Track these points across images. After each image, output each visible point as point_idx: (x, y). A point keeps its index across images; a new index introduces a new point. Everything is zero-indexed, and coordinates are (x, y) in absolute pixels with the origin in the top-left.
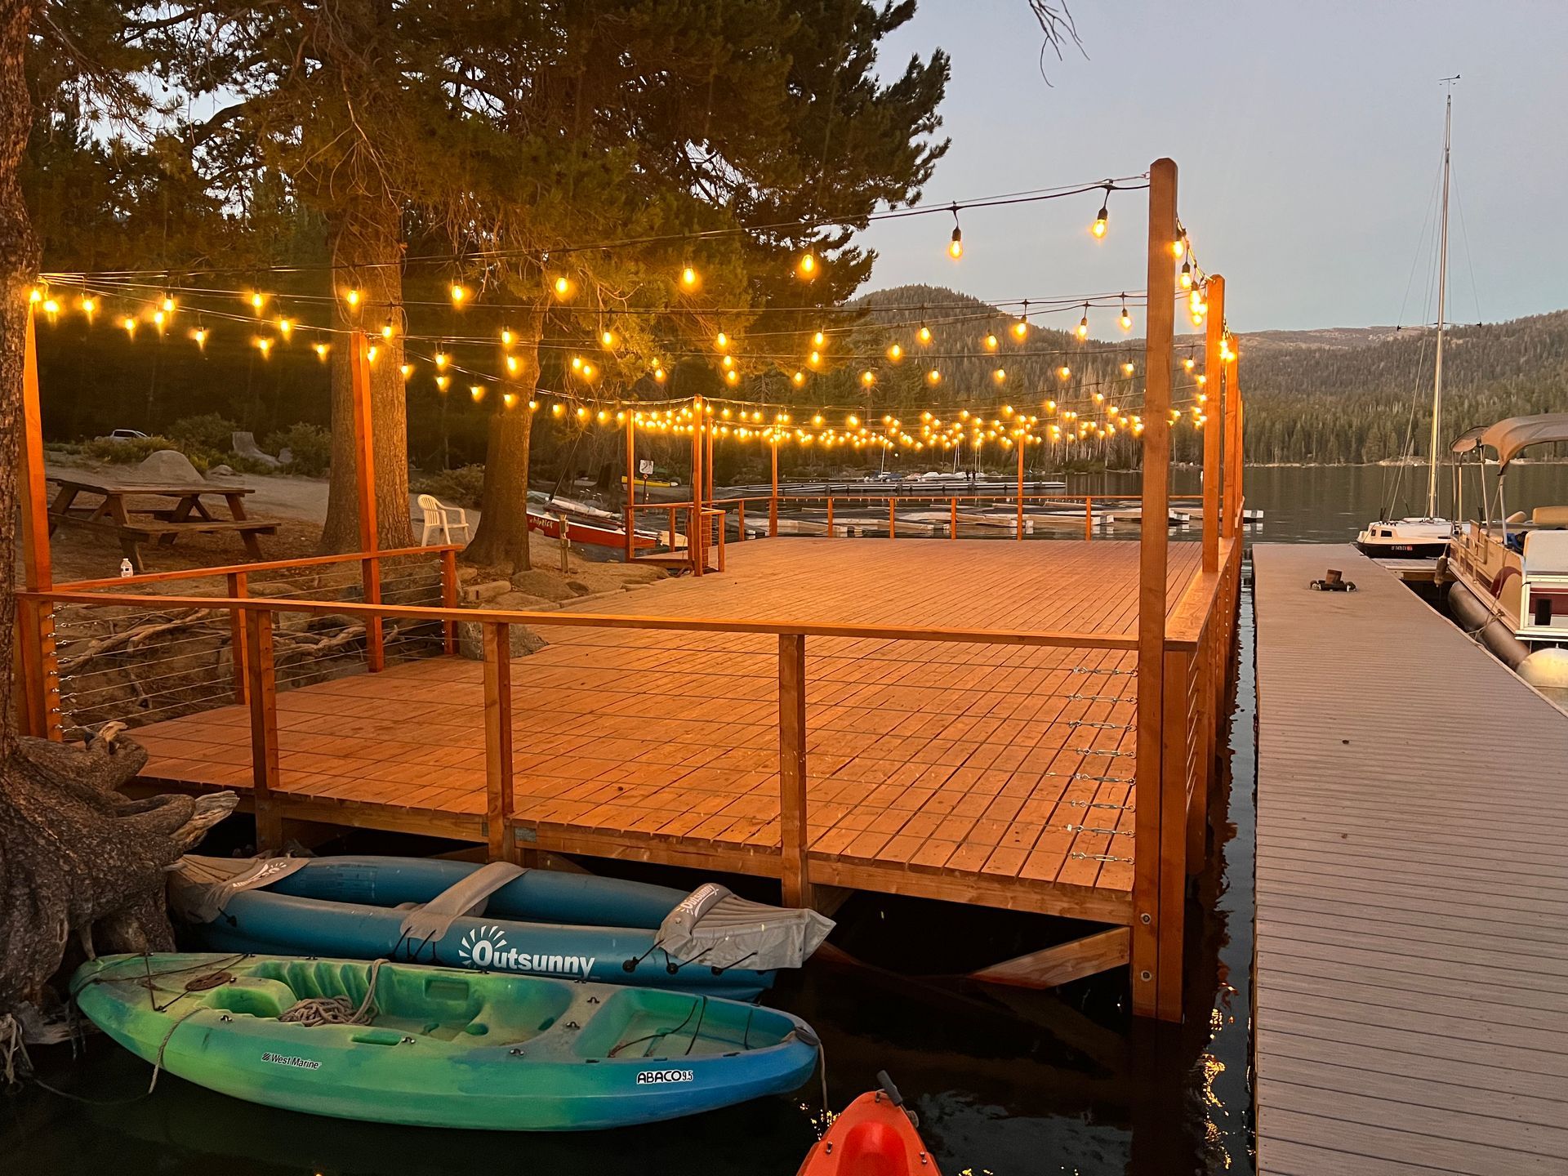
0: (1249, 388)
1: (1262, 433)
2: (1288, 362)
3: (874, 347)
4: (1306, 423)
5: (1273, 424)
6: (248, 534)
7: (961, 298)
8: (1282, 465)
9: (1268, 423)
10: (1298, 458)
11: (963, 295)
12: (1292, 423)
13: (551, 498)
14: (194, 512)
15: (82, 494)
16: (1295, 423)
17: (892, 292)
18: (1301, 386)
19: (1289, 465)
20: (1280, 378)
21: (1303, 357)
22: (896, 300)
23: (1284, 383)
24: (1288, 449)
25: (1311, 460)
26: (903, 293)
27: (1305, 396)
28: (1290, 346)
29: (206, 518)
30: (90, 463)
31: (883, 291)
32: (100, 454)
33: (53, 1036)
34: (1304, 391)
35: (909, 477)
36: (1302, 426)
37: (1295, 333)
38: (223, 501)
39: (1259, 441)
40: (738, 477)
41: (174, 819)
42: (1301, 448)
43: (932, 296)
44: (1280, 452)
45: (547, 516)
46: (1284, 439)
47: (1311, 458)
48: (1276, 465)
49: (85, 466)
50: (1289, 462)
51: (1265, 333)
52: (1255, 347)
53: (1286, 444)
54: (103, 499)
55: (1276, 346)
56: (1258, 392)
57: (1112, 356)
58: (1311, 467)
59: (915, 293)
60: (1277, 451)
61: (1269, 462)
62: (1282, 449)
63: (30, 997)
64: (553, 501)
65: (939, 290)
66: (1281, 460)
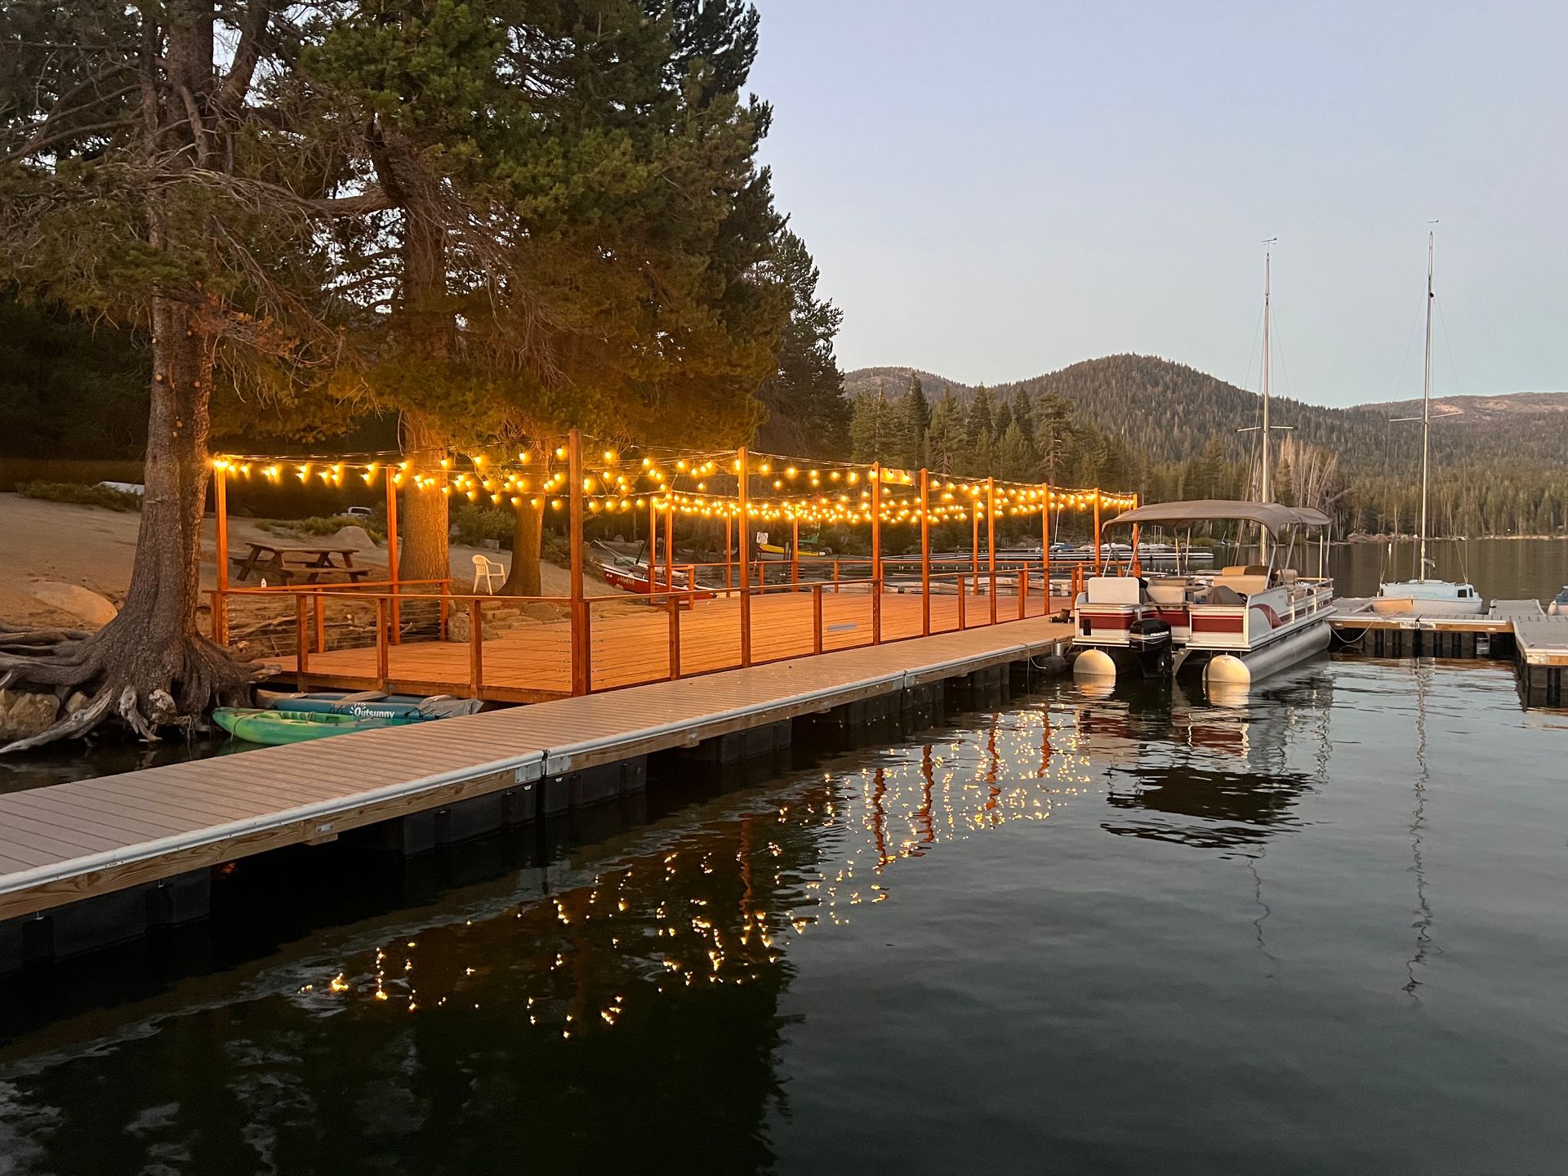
0: (1495, 455)
1: (1503, 503)
2: (1542, 426)
3: (1058, 419)
4: (1555, 492)
5: (1517, 494)
6: (354, 576)
7: (1172, 366)
8: (1528, 537)
9: (1511, 492)
10: (1546, 530)
11: (1173, 363)
12: (1539, 492)
13: (637, 562)
14: (326, 563)
15: (263, 552)
16: (1543, 491)
17: (1099, 361)
18: (1558, 451)
19: (1535, 537)
20: (1532, 444)
21: (1559, 421)
22: (1102, 369)
23: (1536, 449)
24: (1535, 519)
25: (1561, 532)
26: (1109, 363)
27: (1562, 463)
28: (1545, 409)
29: (332, 566)
30: (300, 535)
31: (1090, 361)
32: (308, 529)
33: (204, 728)
34: (1561, 457)
35: (1082, 548)
36: (1550, 496)
37: (1551, 395)
38: (341, 556)
39: (1500, 511)
40: (911, 548)
41: (253, 667)
42: (1549, 519)
43: (1141, 365)
44: (1525, 523)
45: (631, 576)
46: (1529, 509)
47: (1560, 530)
48: (1520, 537)
49: (297, 538)
50: (1535, 533)
51: (1515, 396)
52: (1504, 411)
53: (1533, 515)
54: (273, 555)
55: (1526, 409)
56: (1506, 459)
57: (1337, 422)
58: (1562, 540)
59: (1123, 362)
60: (1521, 522)
61: (1512, 534)
62: (1528, 521)
63: (197, 713)
64: (639, 564)
65: (1148, 359)
66: (1527, 531)
